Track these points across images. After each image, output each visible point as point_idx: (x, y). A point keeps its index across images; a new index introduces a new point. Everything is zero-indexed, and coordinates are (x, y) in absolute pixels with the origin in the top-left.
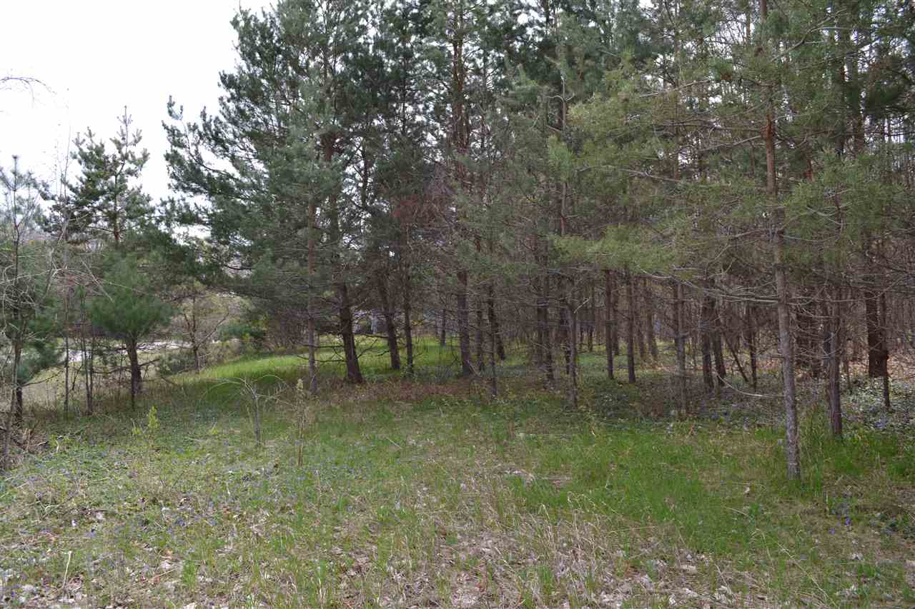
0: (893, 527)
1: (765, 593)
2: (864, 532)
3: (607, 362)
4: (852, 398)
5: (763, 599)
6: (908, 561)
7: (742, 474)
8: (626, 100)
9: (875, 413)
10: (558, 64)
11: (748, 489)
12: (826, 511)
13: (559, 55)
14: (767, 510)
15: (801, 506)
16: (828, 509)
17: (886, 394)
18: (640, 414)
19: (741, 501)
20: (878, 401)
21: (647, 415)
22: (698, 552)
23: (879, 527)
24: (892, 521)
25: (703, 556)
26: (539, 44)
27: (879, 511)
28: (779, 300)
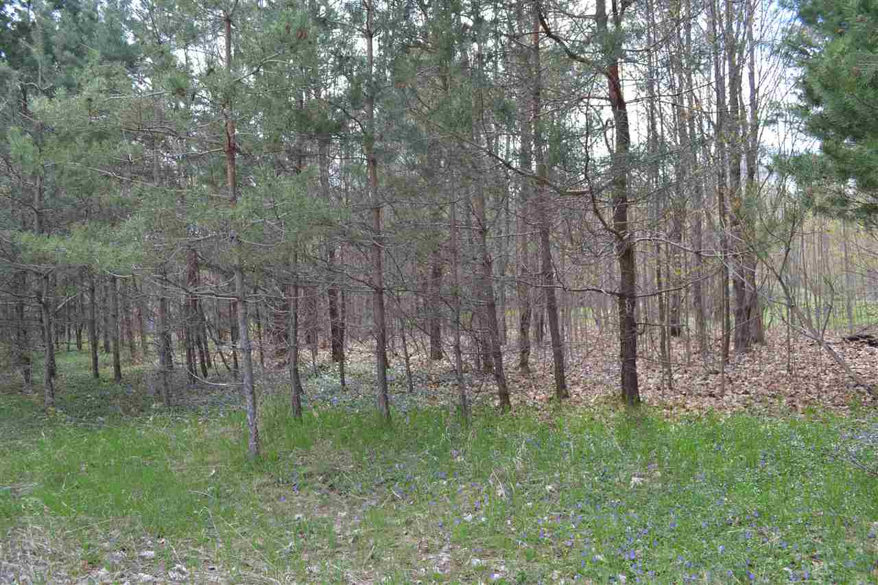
0: (332, 487)
1: (216, 563)
2: (308, 495)
3: (92, 360)
4: (316, 380)
5: (214, 569)
6: (339, 513)
7: (210, 458)
8: (90, 100)
9: (332, 393)
10: (34, 50)
11: (214, 472)
12: (279, 481)
13: (35, 40)
14: (229, 488)
15: (258, 480)
16: (281, 479)
17: (342, 375)
18: (120, 411)
19: (206, 482)
20: (337, 381)
21: (127, 411)
22: (159, 537)
23: (320, 489)
24: (330, 482)
25: (163, 540)
26: (19, 24)
27: (321, 475)
28: (238, 298)
